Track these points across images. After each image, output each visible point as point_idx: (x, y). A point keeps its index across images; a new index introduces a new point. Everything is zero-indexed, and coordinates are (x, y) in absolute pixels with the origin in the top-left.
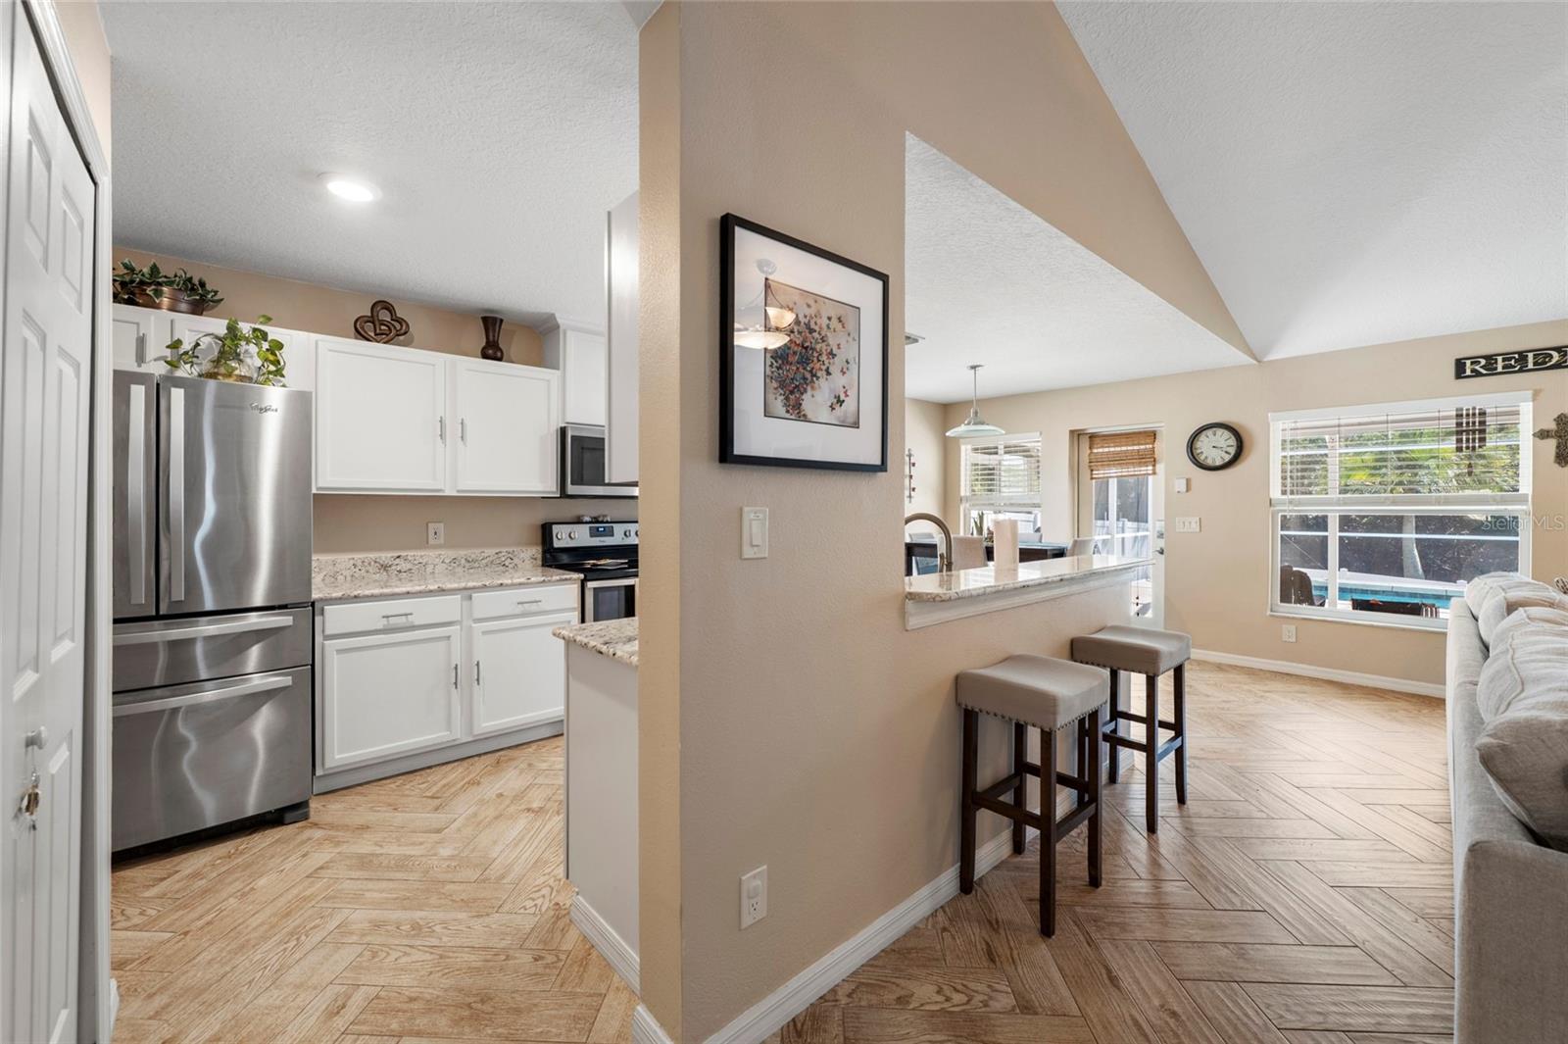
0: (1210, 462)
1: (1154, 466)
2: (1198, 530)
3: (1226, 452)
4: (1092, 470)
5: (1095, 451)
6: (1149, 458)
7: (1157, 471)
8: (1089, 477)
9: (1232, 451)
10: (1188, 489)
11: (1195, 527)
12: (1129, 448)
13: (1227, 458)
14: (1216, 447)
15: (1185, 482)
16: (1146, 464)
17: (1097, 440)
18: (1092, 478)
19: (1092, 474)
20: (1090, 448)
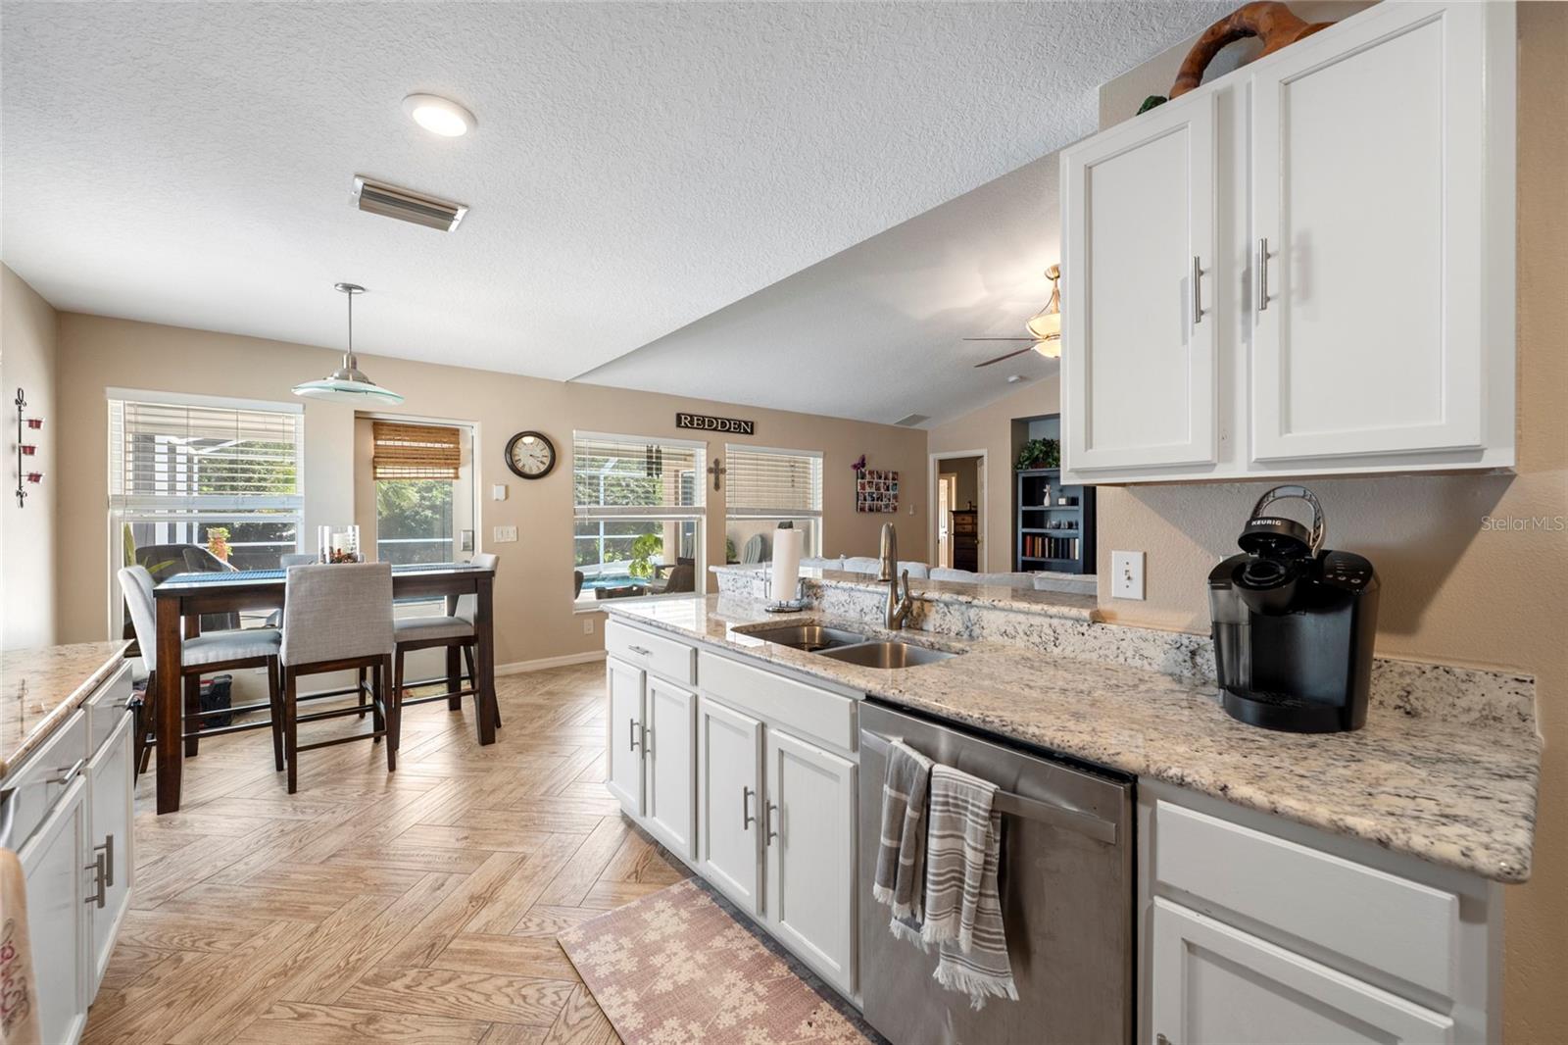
0: (527, 470)
1: (457, 469)
2: (515, 539)
3: (542, 462)
4: (375, 468)
5: (379, 443)
6: (452, 460)
7: (460, 474)
8: (372, 475)
9: (547, 461)
10: (506, 498)
11: (512, 537)
12: (429, 445)
13: (543, 468)
14: (531, 453)
15: (503, 488)
16: (448, 466)
17: (385, 430)
18: (375, 478)
19: (375, 473)
20: (376, 439)
